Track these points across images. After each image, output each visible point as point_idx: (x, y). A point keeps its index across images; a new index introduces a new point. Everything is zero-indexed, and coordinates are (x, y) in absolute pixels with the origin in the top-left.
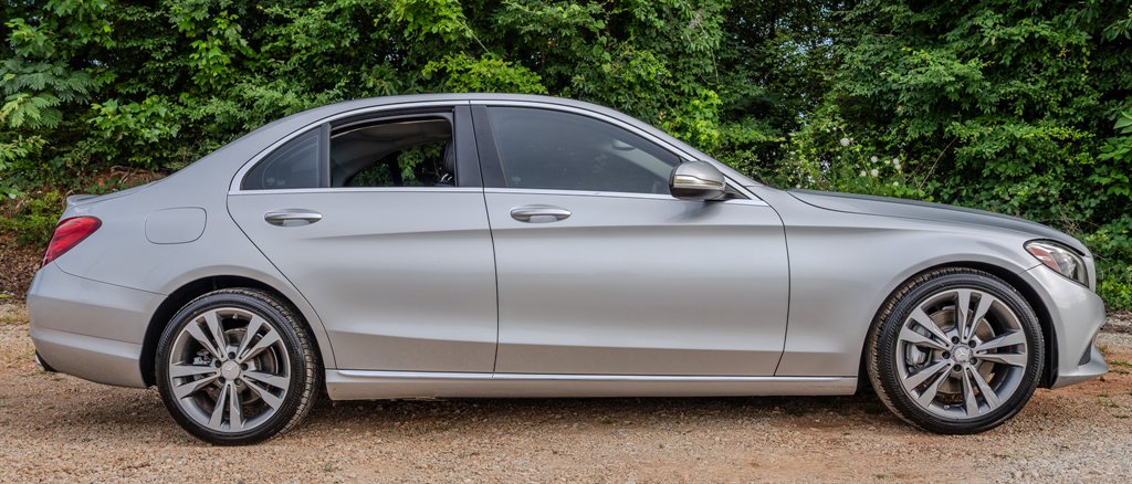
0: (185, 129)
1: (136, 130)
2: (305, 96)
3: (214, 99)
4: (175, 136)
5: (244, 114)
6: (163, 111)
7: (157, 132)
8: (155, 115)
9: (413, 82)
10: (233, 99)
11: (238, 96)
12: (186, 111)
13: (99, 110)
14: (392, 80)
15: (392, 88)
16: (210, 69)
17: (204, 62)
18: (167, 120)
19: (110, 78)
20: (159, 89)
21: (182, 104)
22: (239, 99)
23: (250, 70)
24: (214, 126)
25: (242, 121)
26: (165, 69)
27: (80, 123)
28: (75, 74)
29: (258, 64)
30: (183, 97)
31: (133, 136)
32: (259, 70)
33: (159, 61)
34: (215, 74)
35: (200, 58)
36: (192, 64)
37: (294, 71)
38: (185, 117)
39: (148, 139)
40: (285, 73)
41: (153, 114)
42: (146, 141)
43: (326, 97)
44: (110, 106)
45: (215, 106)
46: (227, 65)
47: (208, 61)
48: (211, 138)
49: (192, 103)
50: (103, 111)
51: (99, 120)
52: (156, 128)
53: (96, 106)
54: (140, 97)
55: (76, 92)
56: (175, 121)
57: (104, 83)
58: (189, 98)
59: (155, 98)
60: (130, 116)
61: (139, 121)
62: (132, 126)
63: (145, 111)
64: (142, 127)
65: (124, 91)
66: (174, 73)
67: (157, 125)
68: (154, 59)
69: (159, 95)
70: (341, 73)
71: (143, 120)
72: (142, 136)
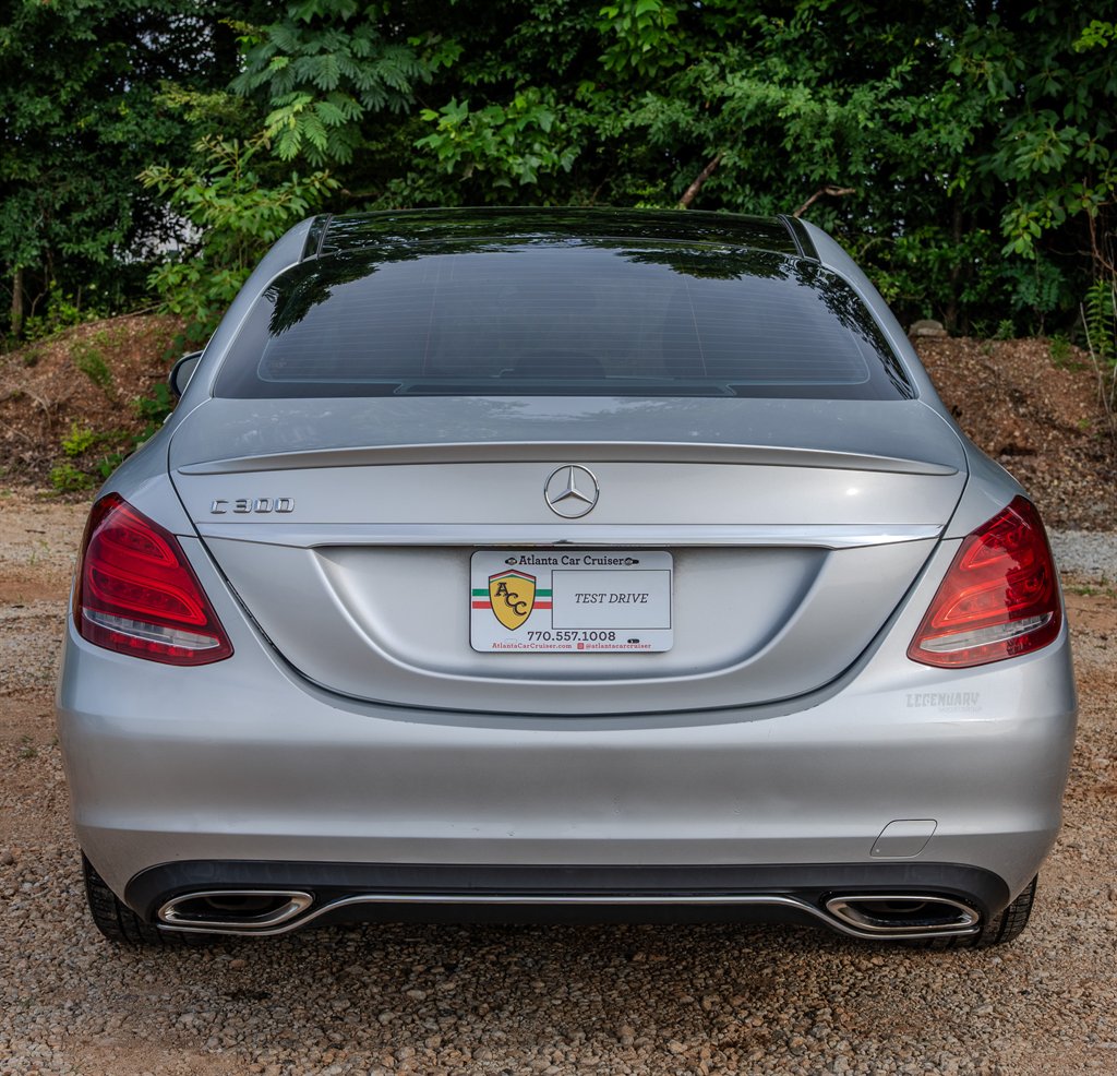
0: (587, 155)
1: (499, 159)
2: (827, 90)
3: (650, 98)
4: (568, 169)
5: (705, 128)
6: (547, 120)
7: (535, 162)
8: (532, 129)
9: (1048, 61)
10: (682, 95)
11: (692, 89)
12: (592, 120)
13: (435, 123)
14: (1004, 58)
15: (1003, 74)
16: (637, 37)
17: (627, 24)
18: (557, 138)
19: (451, 55)
20: (540, 76)
21: (581, 105)
22: (693, 95)
23: (714, 34)
24: (642, 149)
25: (702, 141)
26: (555, 35)
27: (395, 144)
28: (390, 52)
29: (731, 21)
30: (585, 89)
31: (494, 169)
32: (733, 36)
33: (545, 21)
34: (646, 47)
35: (621, 15)
36: (603, 28)
37: (805, 41)
38: (589, 131)
39: (519, 176)
40: (786, 44)
41: (529, 127)
42: (515, 180)
43: (872, 96)
44: (453, 115)
45: (653, 112)
46: (671, 27)
47: (634, 21)
48: (632, 171)
49: (601, 101)
50: (443, 123)
51: (434, 141)
52: (533, 154)
53: (428, 115)
54: (502, 93)
55: (390, 90)
56: (569, 142)
57: (442, 66)
58: (597, 90)
59: (532, 94)
60: (488, 133)
61: (503, 142)
62: (492, 152)
63: (513, 121)
64: (509, 154)
65: (472, 80)
66: (570, 44)
67: (537, 147)
68: (536, 18)
69: (539, 85)
70: (900, 43)
71: (511, 140)
72: (508, 173)
